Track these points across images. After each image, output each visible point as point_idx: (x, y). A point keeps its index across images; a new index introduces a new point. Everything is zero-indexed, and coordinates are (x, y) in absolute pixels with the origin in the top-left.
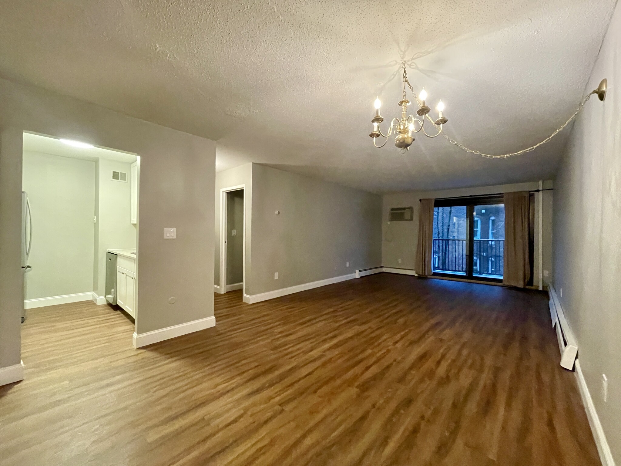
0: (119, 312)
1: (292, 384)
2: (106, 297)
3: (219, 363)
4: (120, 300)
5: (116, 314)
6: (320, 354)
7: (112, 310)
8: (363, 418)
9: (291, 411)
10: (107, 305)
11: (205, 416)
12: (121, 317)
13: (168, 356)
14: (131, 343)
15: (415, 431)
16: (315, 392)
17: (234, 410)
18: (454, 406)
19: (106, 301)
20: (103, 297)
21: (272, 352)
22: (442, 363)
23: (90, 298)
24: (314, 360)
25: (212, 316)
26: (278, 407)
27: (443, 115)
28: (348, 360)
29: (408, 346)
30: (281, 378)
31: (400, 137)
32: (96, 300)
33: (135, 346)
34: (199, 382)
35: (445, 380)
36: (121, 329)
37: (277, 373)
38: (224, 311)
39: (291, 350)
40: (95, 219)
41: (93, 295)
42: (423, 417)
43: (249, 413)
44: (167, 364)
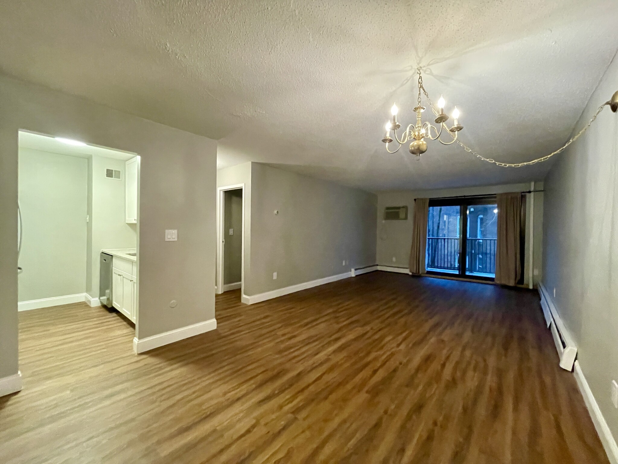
0: (114, 314)
1: (303, 390)
2: (101, 298)
3: (226, 368)
4: (115, 302)
5: (112, 316)
6: (326, 357)
7: (106, 313)
8: (377, 425)
9: (304, 419)
10: (101, 307)
11: (217, 427)
12: (118, 319)
13: (172, 362)
14: (131, 349)
15: (430, 438)
16: (326, 398)
17: (246, 420)
18: (465, 409)
19: (100, 302)
20: (97, 299)
21: (277, 356)
22: (447, 365)
23: (83, 300)
24: (321, 364)
25: (213, 318)
26: (290, 416)
27: (458, 122)
28: (355, 363)
29: (411, 348)
30: (290, 384)
31: (415, 144)
32: (90, 301)
33: (135, 351)
34: (206, 390)
35: (453, 383)
36: (118, 333)
37: (285, 378)
38: (224, 313)
39: (296, 353)
40: (88, 218)
41: (86, 297)
42: (435, 423)
43: (263, 422)
44: (172, 370)
